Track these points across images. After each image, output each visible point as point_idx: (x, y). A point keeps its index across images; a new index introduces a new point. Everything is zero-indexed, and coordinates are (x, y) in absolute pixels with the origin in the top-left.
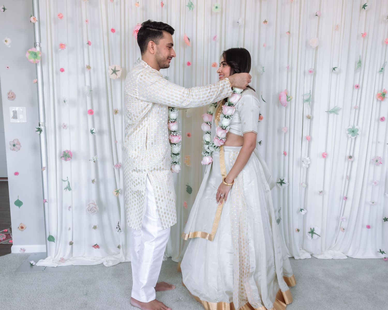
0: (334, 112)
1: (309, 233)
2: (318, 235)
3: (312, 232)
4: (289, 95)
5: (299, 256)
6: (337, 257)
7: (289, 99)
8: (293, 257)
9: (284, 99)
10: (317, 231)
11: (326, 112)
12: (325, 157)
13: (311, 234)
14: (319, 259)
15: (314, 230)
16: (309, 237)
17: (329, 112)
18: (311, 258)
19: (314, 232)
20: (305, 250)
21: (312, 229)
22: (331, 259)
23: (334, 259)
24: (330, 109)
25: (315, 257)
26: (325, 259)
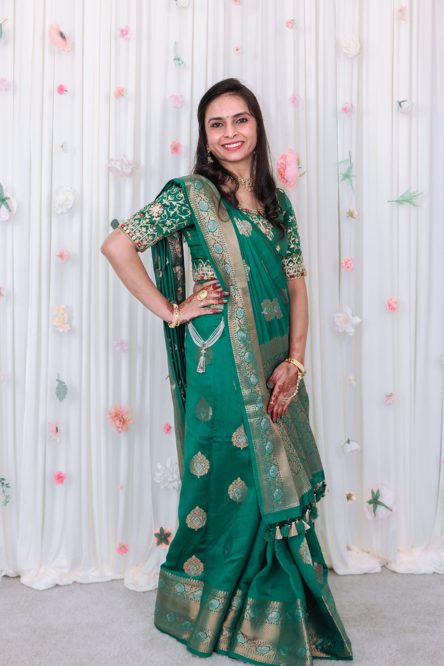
0: (408, 201)
1: (369, 502)
2: (386, 507)
3: (375, 501)
5: (345, 564)
10: (386, 498)
11: (389, 201)
12: (395, 308)
13: (372, 505)
14: (401, 574)
15: (379, 495)
16: (369, 515)
17: (396, 201)
18: (381, 573)
19: (380, 500)
20: (368, 553)
21: (375, 493)
22: (432, 574)
23: (438, 574)
24: (399, 196)
25: (391, 569)
26: (415, 574)
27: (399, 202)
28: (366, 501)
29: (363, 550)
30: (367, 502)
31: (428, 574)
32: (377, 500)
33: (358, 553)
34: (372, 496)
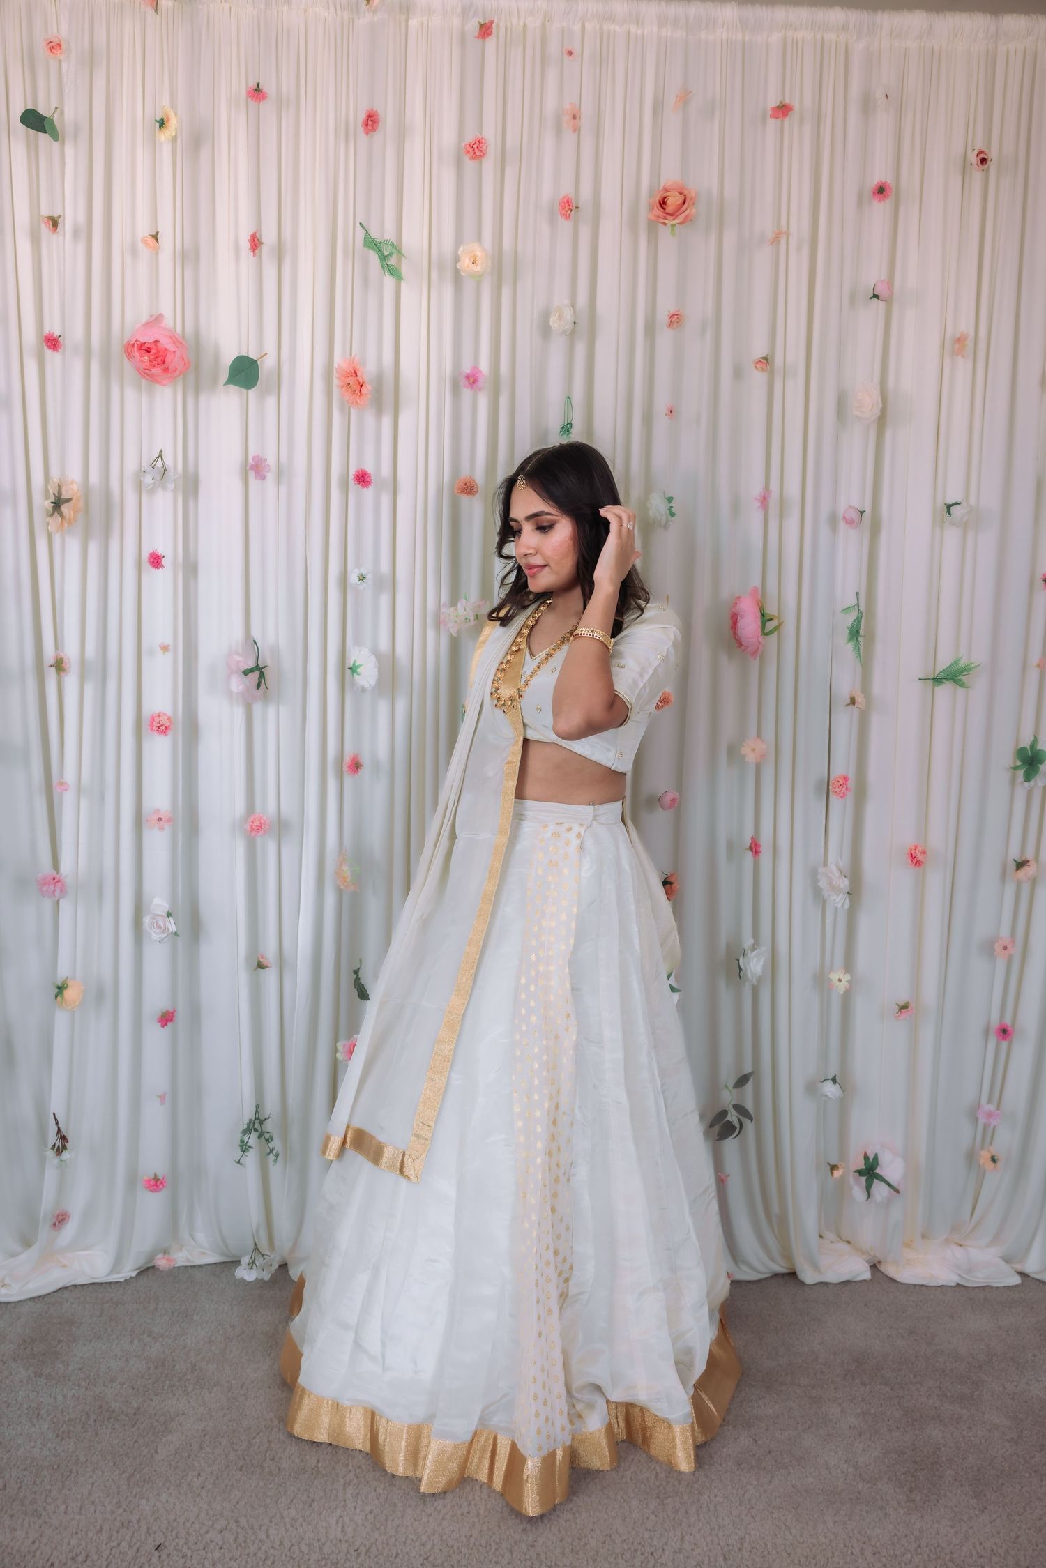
0: (953, 679)
1: (860, 1173)
2: (889, 1185)
3: (870, 1171)
4: (771, 610)
5: (816, 1267)
6: (979, 1278)
7: (770, 626)
8: (793, 1275)
9: (750, 625)
10: (889, 1169)
11: (920, 679)
12: (922, 862)
13: (863, 1179)
14: (905, 1284)
15: (878, 1164)
16: (858, 1192)
17: (934, 679)
18: (871, 1280)
19: (878, 1171)
20: (849, 1242)
21: (871, 1159)
22: (954, 1287)
23: (964, 1286)
24: (939, 670)
25: (887, 1274)
26: (927, 1286)
27: (937, 680)
28: (855, 1170)
29: (841, 1238)
30: (855, 1172)
31: (948, 1286)
32: (873, 1170)
33: (832, 1242)
34: (865, 1164)
